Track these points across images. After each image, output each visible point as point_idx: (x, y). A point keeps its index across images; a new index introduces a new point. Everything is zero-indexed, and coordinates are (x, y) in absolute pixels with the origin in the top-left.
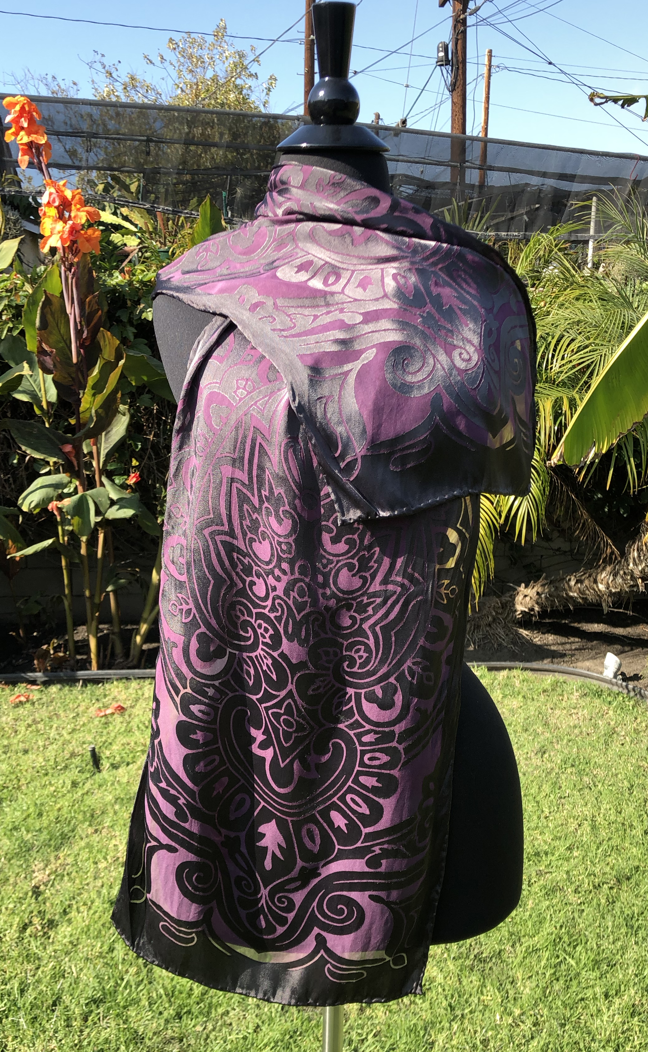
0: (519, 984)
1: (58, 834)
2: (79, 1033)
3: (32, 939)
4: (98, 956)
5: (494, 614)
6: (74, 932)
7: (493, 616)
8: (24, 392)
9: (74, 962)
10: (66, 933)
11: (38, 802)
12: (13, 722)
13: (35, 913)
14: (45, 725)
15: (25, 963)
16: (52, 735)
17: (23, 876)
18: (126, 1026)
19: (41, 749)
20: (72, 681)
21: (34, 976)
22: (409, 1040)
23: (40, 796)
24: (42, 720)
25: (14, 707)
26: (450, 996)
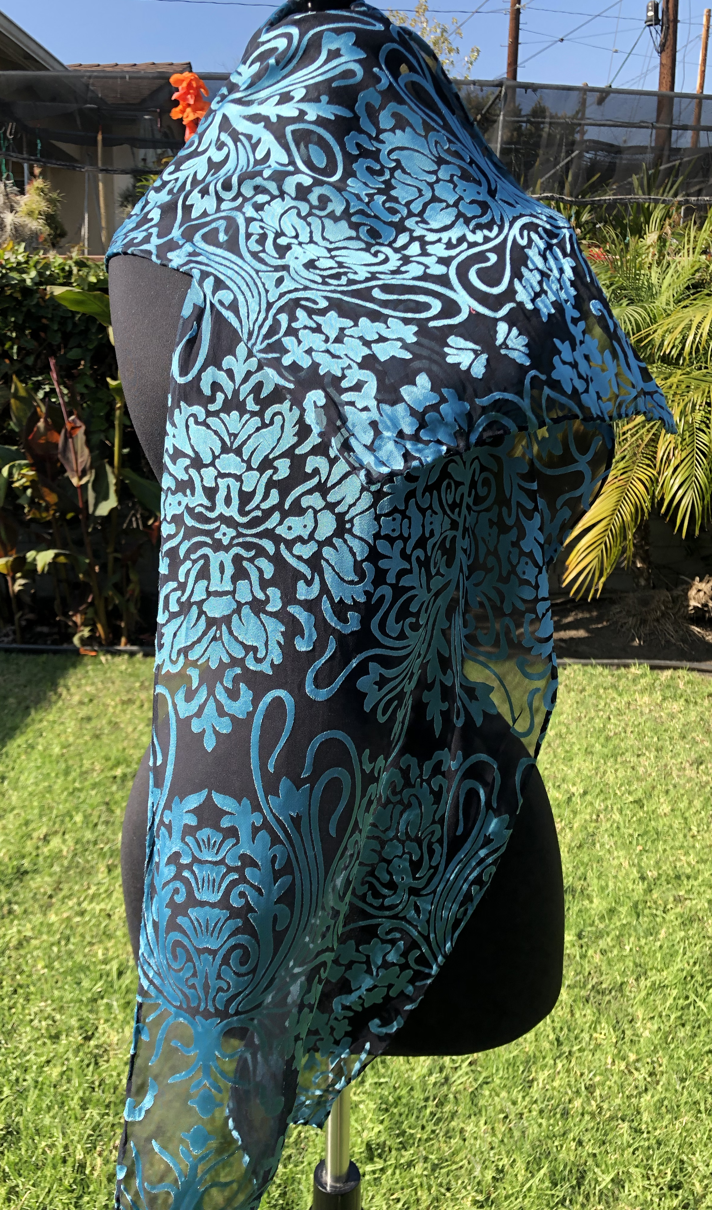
0: (639, 1024)
5: (664, 608)
7: (662, 611)
22: (506, 1075)
26: (559, 1029)
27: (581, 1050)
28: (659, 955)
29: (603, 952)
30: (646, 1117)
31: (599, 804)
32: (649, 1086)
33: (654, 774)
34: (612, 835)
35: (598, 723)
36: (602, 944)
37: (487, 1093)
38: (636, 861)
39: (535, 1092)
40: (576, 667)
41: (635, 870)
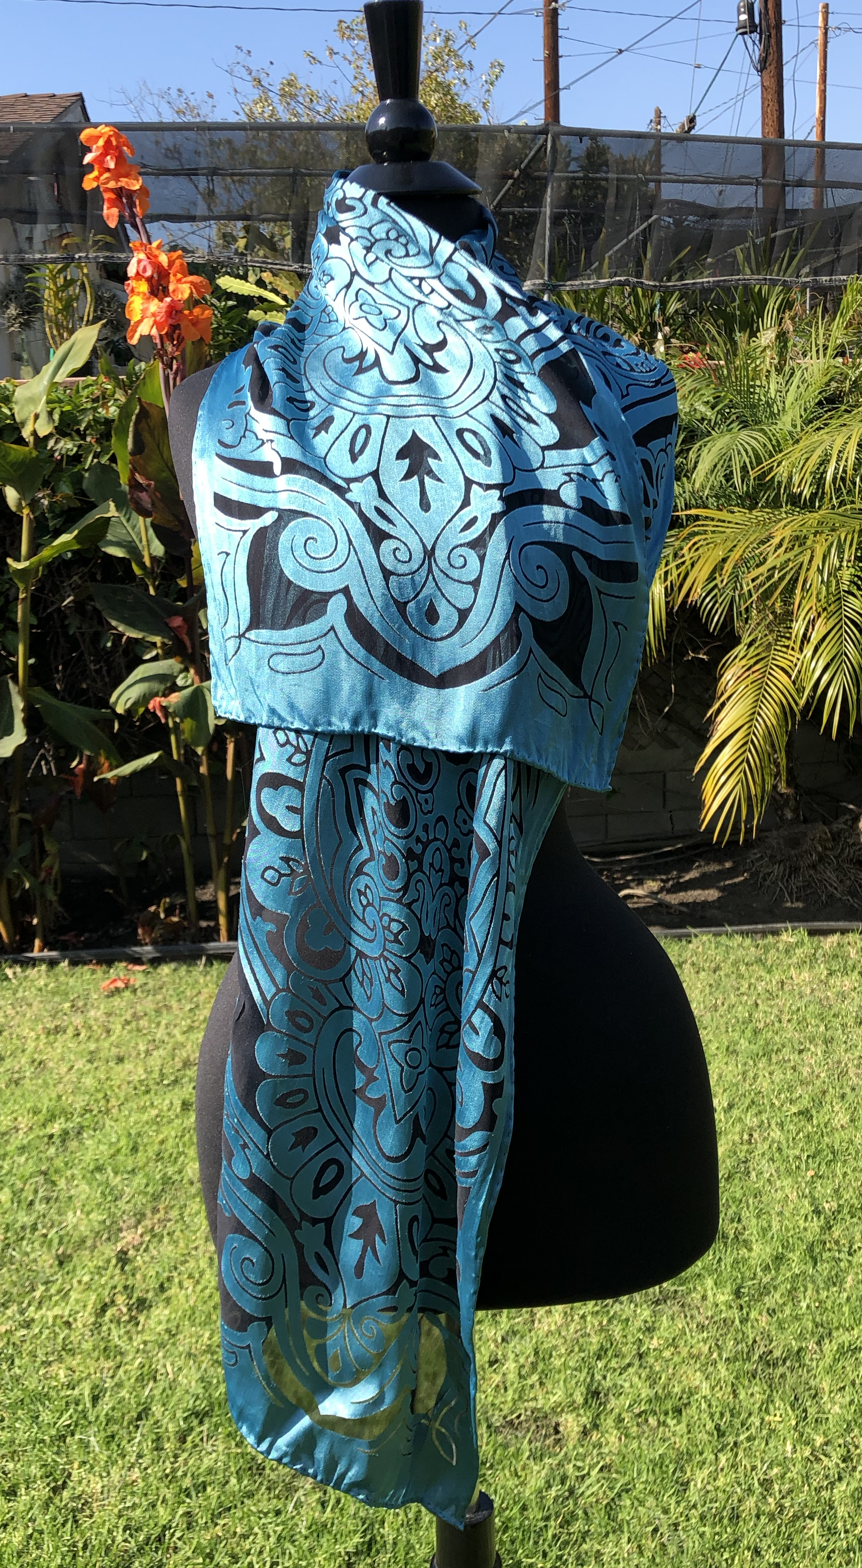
0: (825, 1398)
1: (158, 1177)
2: (172, 1460)
3: (113, 1326)
4: (205, 1351)
5: (820, 849)
6: (173, 1316)
7: (818, 853)
8: (118, 544)
9: (171, 1359)
10: (162, 1318)
11: (133, 1132)
12: (104, 1018)
13: (120, 1288)
14: (150, 1022)
15: (102, 1359)
16: (158, 1036)
17: (105, 1236)
18: (239, 1451)
19: (143, 1056)
20: (190, 958)
21: (113, 1377)
22: (651, 1478)
23: (136, 1123)
24: (146, 1015)
25: (108, 997)
26: (717, 1415)
27: (749, 1439)
28: (846, 1309)
29: (771, 1312)
30: (841, 1511)
31: (751, 1120)
32: (843, 1475)
33: (823, 1075)
34: (772, 1159)
35: (742, 1012)
36: (769, 1301)
37: (628, 1502)
38: (807, 1191)
39: (693, 1495)
40: (705, 938)
41: (806, 1202)
